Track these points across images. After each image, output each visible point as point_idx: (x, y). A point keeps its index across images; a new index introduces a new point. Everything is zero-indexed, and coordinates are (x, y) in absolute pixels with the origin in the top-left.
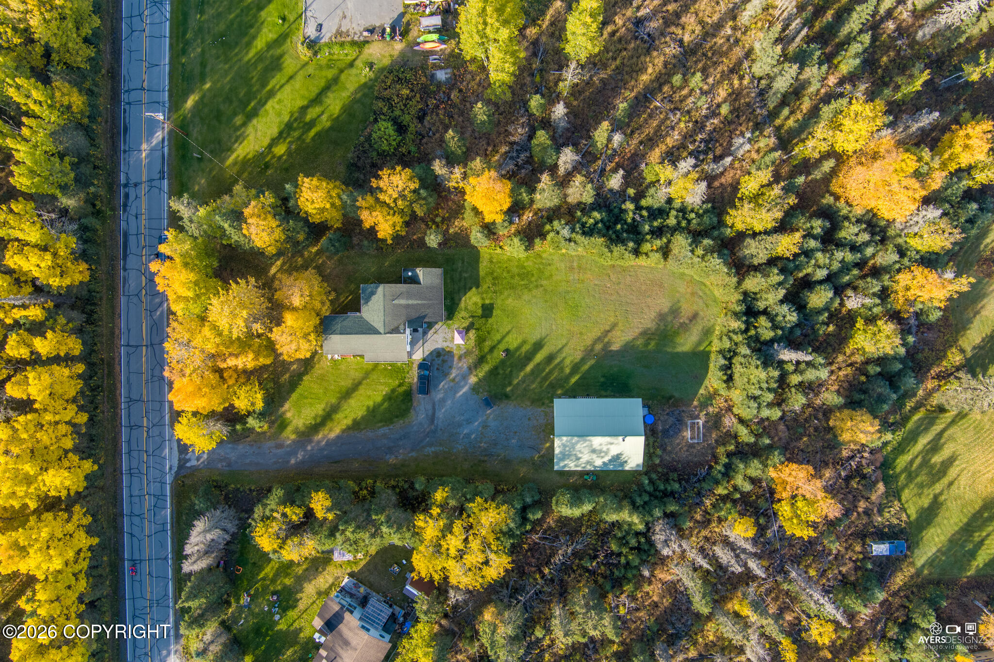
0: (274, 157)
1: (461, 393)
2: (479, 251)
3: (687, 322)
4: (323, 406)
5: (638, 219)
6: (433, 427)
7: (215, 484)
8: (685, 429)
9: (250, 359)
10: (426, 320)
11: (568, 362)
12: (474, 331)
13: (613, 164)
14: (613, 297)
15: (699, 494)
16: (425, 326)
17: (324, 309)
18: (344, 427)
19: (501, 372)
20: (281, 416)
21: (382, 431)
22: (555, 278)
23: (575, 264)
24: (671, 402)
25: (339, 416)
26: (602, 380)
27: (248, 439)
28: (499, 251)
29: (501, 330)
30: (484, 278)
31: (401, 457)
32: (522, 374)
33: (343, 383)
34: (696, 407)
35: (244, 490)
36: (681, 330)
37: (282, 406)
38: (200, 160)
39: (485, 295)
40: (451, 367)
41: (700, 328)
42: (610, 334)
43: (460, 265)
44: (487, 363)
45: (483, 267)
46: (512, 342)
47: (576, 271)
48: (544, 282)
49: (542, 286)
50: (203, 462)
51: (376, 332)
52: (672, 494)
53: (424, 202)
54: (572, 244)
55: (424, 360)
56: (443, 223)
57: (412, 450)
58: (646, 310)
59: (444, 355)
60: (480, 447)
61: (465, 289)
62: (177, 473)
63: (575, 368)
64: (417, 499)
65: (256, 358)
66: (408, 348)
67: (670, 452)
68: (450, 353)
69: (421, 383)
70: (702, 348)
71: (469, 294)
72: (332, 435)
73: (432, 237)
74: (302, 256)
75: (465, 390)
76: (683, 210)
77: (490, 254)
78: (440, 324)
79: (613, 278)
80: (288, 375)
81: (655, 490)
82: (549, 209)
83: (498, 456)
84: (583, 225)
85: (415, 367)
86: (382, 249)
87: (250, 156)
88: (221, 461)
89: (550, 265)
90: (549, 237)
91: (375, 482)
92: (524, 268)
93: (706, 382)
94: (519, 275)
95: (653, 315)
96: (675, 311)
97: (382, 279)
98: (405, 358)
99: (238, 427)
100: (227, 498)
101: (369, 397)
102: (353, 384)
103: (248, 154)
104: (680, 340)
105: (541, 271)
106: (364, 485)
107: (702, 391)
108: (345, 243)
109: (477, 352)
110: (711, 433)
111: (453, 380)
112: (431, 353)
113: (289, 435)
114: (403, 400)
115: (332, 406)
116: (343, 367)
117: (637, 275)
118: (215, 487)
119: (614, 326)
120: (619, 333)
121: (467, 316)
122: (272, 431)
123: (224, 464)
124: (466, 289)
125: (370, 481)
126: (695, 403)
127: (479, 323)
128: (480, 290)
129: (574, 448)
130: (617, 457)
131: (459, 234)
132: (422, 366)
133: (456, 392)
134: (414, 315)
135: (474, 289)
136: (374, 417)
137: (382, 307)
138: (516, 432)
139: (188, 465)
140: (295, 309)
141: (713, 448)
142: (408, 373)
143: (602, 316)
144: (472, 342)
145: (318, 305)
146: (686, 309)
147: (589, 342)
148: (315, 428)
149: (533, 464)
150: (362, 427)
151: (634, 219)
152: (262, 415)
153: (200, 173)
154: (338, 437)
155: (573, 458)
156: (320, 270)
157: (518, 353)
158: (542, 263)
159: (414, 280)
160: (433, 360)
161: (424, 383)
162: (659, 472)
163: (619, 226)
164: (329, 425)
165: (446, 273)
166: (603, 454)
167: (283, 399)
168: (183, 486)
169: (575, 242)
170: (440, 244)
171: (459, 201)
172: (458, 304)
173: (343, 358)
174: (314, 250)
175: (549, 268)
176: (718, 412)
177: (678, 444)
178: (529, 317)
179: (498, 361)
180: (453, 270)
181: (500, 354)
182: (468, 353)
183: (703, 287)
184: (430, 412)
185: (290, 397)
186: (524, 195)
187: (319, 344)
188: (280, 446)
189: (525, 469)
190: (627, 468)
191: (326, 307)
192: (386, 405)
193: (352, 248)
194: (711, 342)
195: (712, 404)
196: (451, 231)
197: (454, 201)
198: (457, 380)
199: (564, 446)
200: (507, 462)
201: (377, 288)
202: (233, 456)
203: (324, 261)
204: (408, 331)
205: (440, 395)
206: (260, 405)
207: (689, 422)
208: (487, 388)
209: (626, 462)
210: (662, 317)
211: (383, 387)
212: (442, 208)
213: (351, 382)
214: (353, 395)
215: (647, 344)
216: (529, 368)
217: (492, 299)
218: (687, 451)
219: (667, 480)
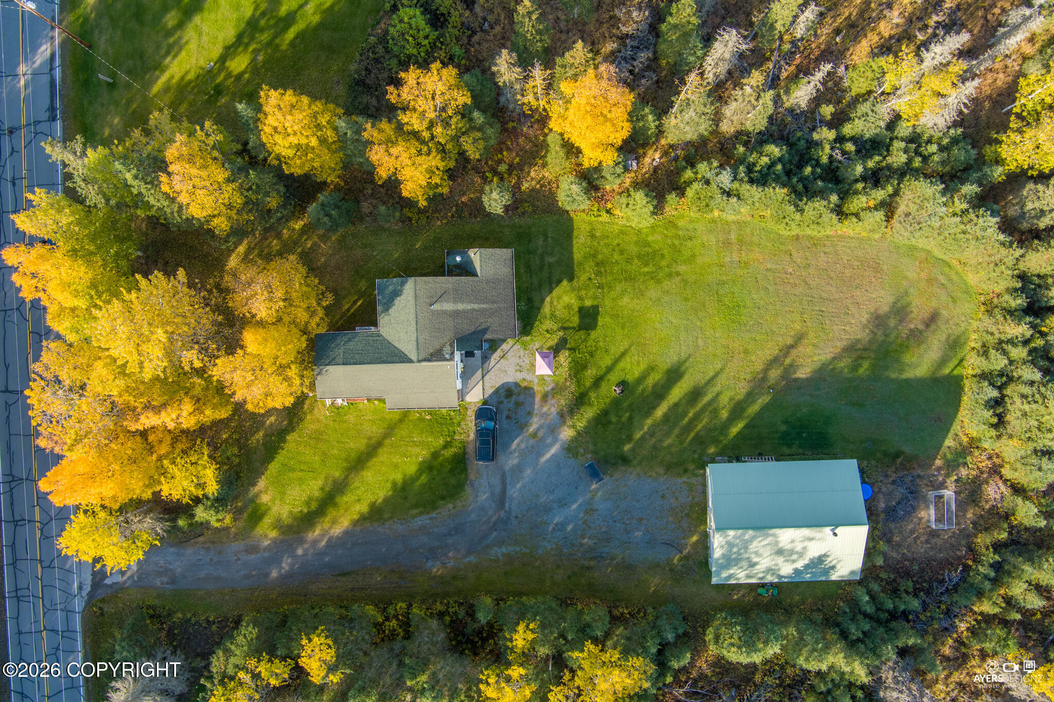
0: (229, 75)
1: (548, 456)
2: (571, 220)
3: (921, 327)
4: (320, 483)
5: (839, 157)
6: (502, 514)
7: (151, 612)
8: (922, 506)
9: (185, 413)
10: (488, 336)
11: (724, 399)
12: (567, 353)
13: (793, 68)
14: (799, 290)
15: (948, 613)
16: (485, 346)
17: (313, 324)
18: (356, 517)
19: (614, 419)
20: (253, 501)
21: (418, 522)
22: (699, 261)
23: (733, 237)
24: (899, 461)
25: (345, 499)
26: (783, 428)
27: (201, 539)
28: (605, 217)
29: (613, 349)
30: (580, 264)
31: (451, 564)
32: (649, 421)
33: (352, 445)
34: (939, 469)
35: (197, 623)
36: (912, 342)
37: (254, 485)
38: (112, 86)
39: (583, 293)
40: (530, 414)
41: (943, 337)
42: (794, 352)
43: (540, 242)
44: (591, 405)
45: (580, 246)
46: (631, 368)
47: (735, 247)
48: (682, 268)
49: (678, 274)
50: (132, 577)
51: (403, 359)
52: (905, 615)
53: (479, 135)
54: (734, 200)
55: (485, 402)
56: (510, 174)
57: (469, 553)
58: (853, 310)
59: (519, 394)
60: (582, 545)
61: (550, 283)
62: (91, 595)
63: (738, 410)
64: (480, 632)
65: (198, 410)
66: (459, 386)
67: (899, 545)
68: (528, 391)
69: (482, 442)
70: (946, 371)
71: (557, 292)
72: (337, 531)
73: (495, 195)
74: (279, 235)
75: (553, 451)
76: (914, 139)
77: (590, 223)
78: (511, 342)
79: (798, 257)
80: (261, 434)
81: (878, 609)
82: (689, 143)
83: (612, 559)
84: (750, 169)
85: (471, 414)
86: (410, 219)
87: (191, 76)
88: (159, 574)
89: (690, 238)
90: (690, 192)
91: (410, 606)
92: (648, 244)
93: (956, 427)
94: (639, 257)
95: (865, 317)
96: (900, 311)
97: (410, 269)
98: (455, 403)
99: (181, 523)
100: (170, 634)
101: (396, 466)
102: (368, 446)
103: (187, 73)
104: (908, 358)
105: (676, 250)
106: (393, 612)
107: (949, 442)
108: (348, 212)
109: (573, 388)
110: (965, 511)
111: (535, 435)
112: (497, 391)
113: (267, 532)
114: (451, 471)
115: (335, 482)
116: (351, 418)
117: (836, 251)
118: (152, 617)
119: (800, 338)
120: (809, 350)
121: (555, 327)
122: (240, 524)
123: (165, 579)
124: (552, 283)
125: (401, 605)
126: (938, 462)
127: (575, 338)
128: (575, 283)
129: (746, 548)
130: (821, 559)
131: (538, 192)
132: (483, 413)
133: (540, 455)
134: (467, 328)
135: (565, 283)
136: (406, 498)
137: (412, 317)
138: (641, 519)
139: (108, 581)
140: (261, 324)
141: (968, 536)
142: (459, 424)
143: (781, 321)
144: (564, 371)
145: (302, 316)
146: (919, 307)
147: (759, 366)
148: (309, 519)
149: (672, 570)
150: (386, 516)
151: (831, 156)
152: (219, 502)
153: (112, 108)
154: (346, 533)
155: (745, 564)
156: (307, 259)
157: (641, 387)
158: (677, 236)
159: (466, 270)
160: (501, 402)
161: (488, 443)
162: (882, 580)
163: (808, 170)
164: (332, 513)
165: (517, 257)
166: (795, 557)
167: (256, 473)
168: (102, 615)
169: (738, 197)
170: (507, 208)
171: (536, 137)
172: (539, 309)
173: (351, 403)
174: (298, 225)
175: (689, 243)
176: (977, 477)
177: (912, 532)
178: (658, 326)
179: (608, 401)
180: (529, 252)
181: (611, 390)
182: (557, 389)
183: (946, 270)
184: (498, 490)
185: (266, 469)
186: (650, 118)
187: (307, 382)
188: (253, 549)
189: (656, 580)
190: (834, 577)
191: (317, 319)
192: (424, 478)
193: (361, 219)
194: (962, 360)
195: (966, 464)
196: (525, 186)
197: (527, 137)
198: (540, 434)
199: (730, 545)
200: (628, 567)
201: (403, 284)
202: (178, 567)
203: (314, 244)
204: (457, 356)
205: (513, 461)
206: (212, 488)
207: (931, 494)
208: (591, 447)
209: (833, 567)
210: (879, 320)
211: (418, 450)
212: (509, 149)
213: (364, 442)
214: (370, 464)
215: (855, 367)
216: (660, 412)
217: (595, 298)
218: (927, 542)
219: (895, 592)
